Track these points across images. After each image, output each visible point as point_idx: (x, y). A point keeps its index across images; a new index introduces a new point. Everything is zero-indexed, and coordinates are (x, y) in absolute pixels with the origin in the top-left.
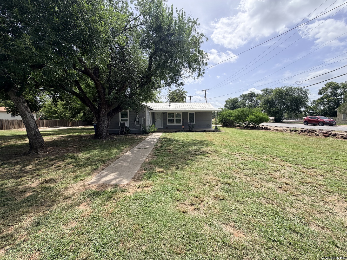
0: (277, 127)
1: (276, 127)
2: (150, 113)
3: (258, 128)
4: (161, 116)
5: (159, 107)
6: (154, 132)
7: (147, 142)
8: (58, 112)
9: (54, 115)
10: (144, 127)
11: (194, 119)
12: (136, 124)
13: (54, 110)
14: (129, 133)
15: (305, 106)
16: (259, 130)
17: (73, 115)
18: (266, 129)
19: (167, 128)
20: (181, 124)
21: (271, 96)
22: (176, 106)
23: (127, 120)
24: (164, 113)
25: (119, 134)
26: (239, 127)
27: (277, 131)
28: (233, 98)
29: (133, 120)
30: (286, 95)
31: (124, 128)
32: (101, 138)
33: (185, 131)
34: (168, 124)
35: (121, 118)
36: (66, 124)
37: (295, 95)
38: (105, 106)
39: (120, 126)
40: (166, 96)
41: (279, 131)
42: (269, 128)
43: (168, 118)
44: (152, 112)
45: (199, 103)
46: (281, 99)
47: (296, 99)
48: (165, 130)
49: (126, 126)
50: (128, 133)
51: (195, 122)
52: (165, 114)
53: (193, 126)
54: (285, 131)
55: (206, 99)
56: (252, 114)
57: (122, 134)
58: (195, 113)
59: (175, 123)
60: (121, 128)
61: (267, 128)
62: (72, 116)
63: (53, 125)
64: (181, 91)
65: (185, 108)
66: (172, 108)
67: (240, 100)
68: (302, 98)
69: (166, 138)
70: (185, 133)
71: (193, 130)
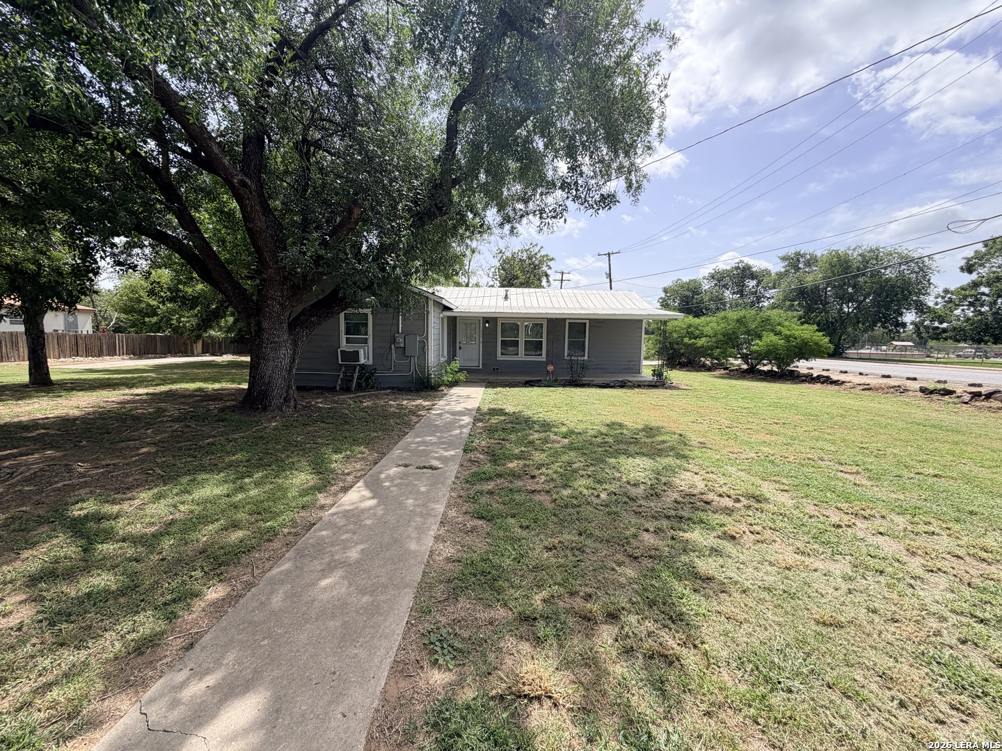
0: (846, 372)
1: (841, 372)
2: (442, 319)
3: (794, 377)
4: (477, 328)
5: (473, 301)
6: (455, 383)
7: (434, 429)
8: (159, 312)
9: (147, 319)
10: (423, 366)
11: (584, 342)
12: (394, 355)
13: (149, 305)
14: (372, 388)
15: (921, 308)
16: (796, 383)
17: (203, 321)
18: (825, 380)
19: (495, 371)
20: (543, 358)
21: (813, 277)
22: (526, 298)
23: (365, 341)
24: (487, 322)
25: (338, 388)
26: (722, 372)
27: (869, 389)
28: (686, 279)
29: (386, 342)
30: (861, 272)
31: (355, 370)
32: (265, 409)
33: (556, 381)
34: (500, 357)
35: (347, 334)
36: (186, 349)
37: (889, 274)
38: (282, 292)
39: (340, 362)
40: (489, 269)
41: (877, 389)
42: (834, 377)
43: (500, 339)
44: (448, 317)
45: (601, 292)
46: (841, 287)
47: (893, 287)
48: (492, 378)
49: (362, 361)
50: (367, 386)
51: (586, 355)
52: (490, 323)
53: (584, 367)
54: (901, 390)
55: (611, 280)
56: (772, 331)
57: (346, 389)
58: (588, 322)
59: (521, 356)
60: (343, 369)
61: (828, 377)
62: (199, 324)
63: (142, 351)
64: (536, 254)
65: (557, 305)
66: (514, 304)
67: (707, 287)
68: (909, 283)
69: (501, 412)
70: (561, 389)
71: (586, 379)
